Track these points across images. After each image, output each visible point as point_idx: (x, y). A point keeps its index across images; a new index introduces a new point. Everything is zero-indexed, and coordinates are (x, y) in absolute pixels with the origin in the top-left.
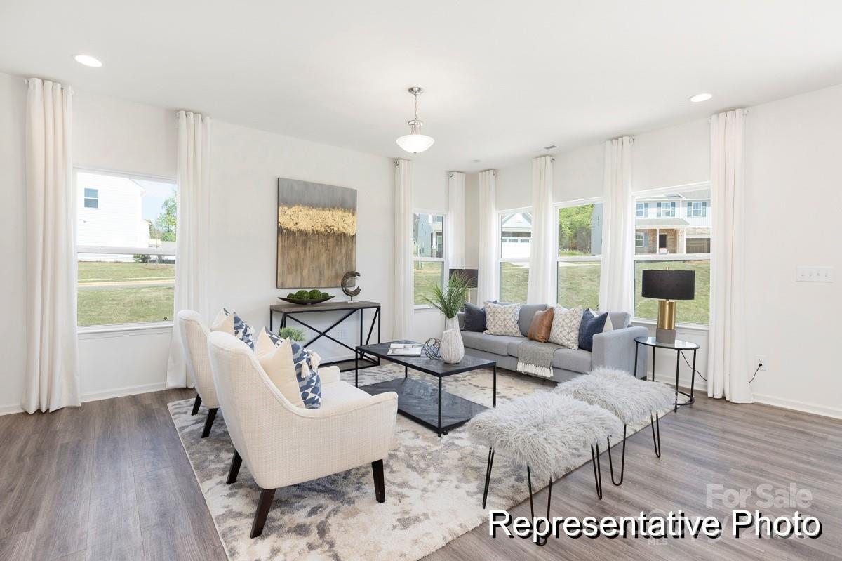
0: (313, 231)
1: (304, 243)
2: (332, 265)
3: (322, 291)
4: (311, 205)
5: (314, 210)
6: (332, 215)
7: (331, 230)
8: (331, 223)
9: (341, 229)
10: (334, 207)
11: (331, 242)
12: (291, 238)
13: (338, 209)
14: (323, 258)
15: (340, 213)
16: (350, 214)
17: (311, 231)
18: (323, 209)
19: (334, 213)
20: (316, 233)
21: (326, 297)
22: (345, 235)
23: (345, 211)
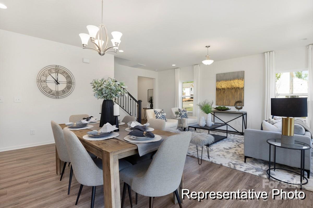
0: (227, 88)
1: (224, 92)
2: (234, 99)
3: (227, 107)
4: (226, 80)
5: (227, 81)
6: (233, 82)
7: (233, 87)
8: (233, 84)
9: (237, 86)
10: (234, 79)
11: (233, 91)
12: (220, 91)
13: (236, 79)
14: (230, 96)
15: (237, 81)
16: (241, 80)
17: (226, 88)
18: (230, 81)
19: (234, 81)
20: (228, 88)
21: (228, 109)
22: (239, 88)
23: (239, 80)
